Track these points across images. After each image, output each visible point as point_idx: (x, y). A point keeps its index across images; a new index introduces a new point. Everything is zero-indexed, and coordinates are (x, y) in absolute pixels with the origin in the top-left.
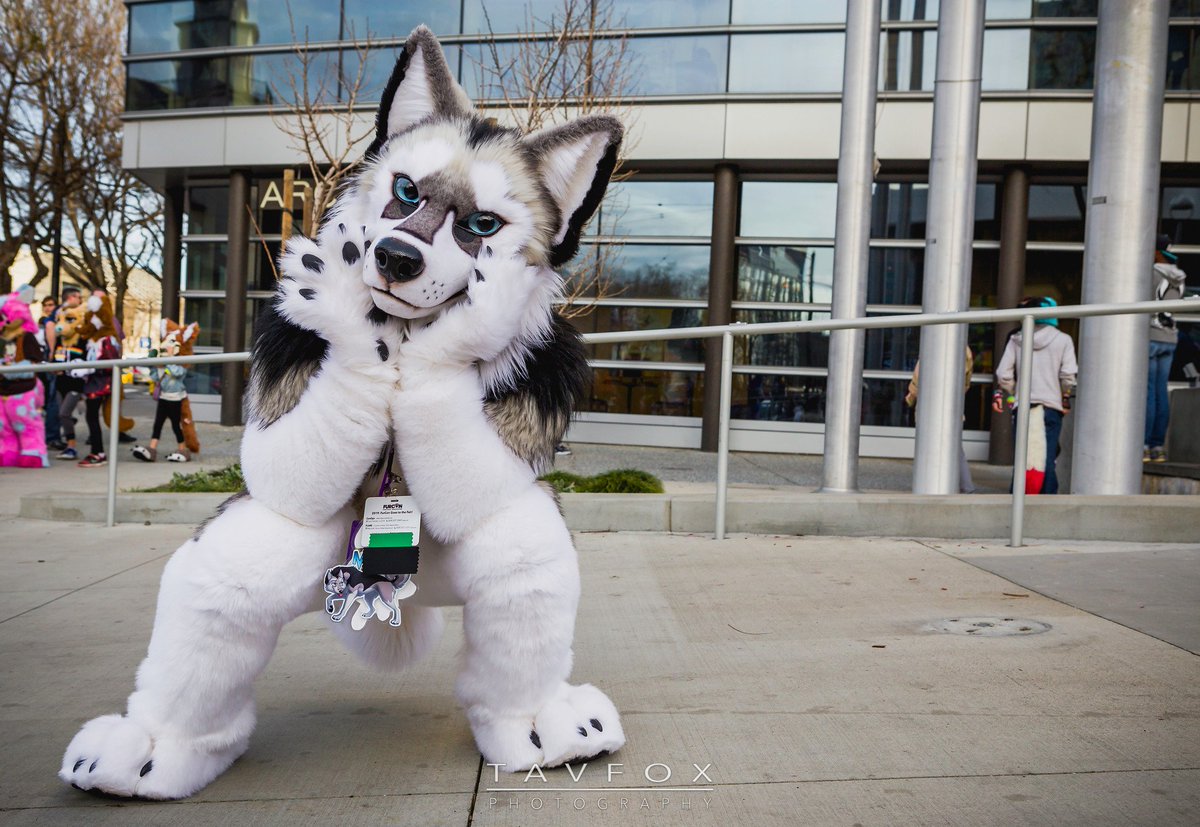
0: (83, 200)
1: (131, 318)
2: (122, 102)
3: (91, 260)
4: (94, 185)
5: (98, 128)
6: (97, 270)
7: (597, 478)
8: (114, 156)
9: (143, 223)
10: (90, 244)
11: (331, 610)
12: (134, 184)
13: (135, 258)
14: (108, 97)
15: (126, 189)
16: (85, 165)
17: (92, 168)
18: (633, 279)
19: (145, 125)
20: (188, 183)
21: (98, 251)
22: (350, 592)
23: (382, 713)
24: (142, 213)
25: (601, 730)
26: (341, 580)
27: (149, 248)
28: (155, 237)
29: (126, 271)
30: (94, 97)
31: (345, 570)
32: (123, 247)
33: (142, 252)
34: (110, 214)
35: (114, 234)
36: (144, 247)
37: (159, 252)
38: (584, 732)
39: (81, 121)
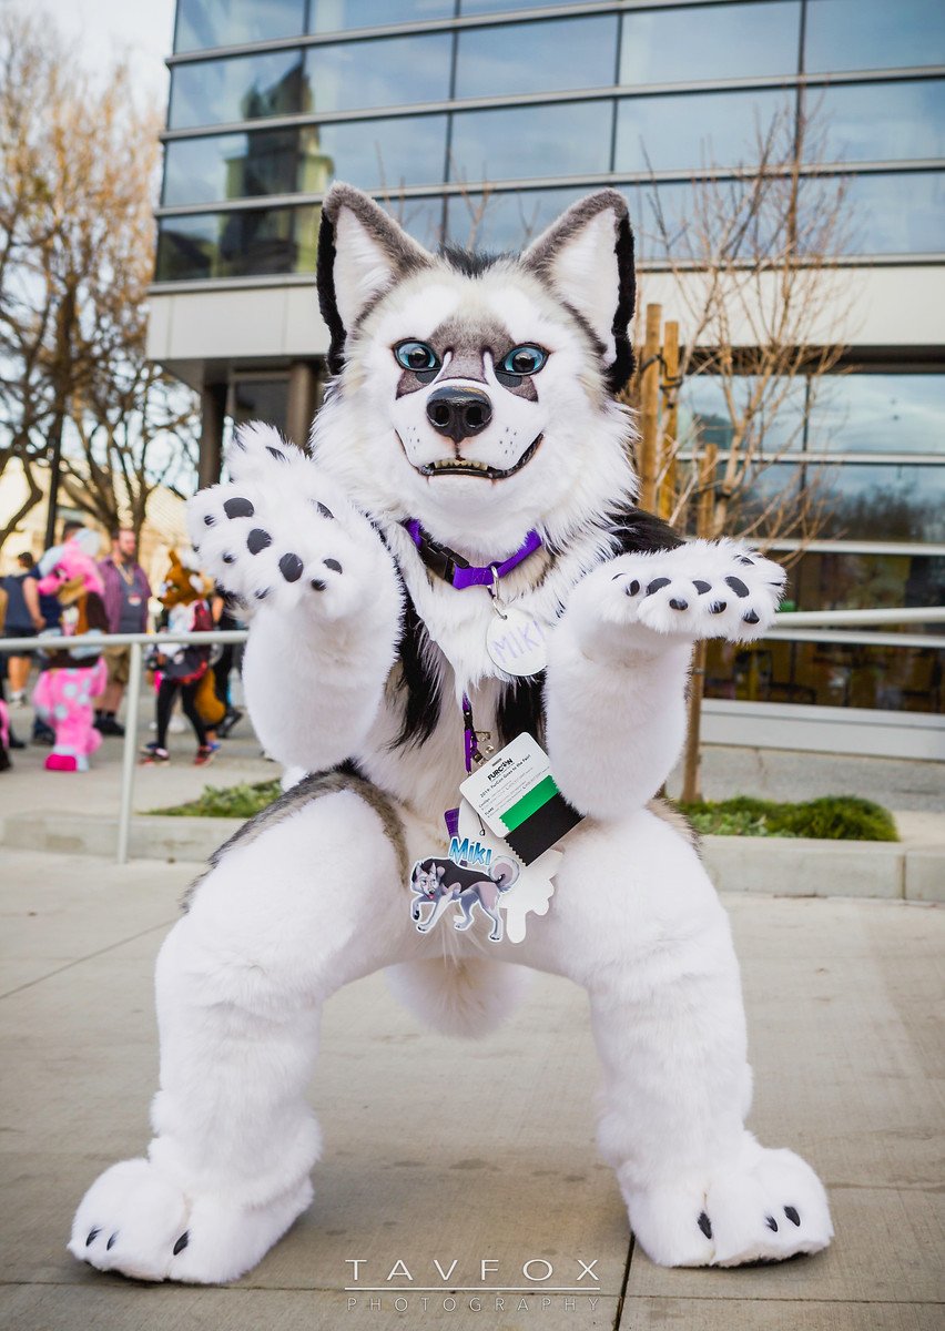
0: (93, 396)
1: (149, 554)
2: (149, 265)
3: (100, 478)
4: (108, 377)
5: (116, 301)
6: (108, 492)
7: (799, 808)
8: (134, 341)
9: (170, 428)
10: (100, 456)
11: (416, 918)
12: (160, 376)
13: (158, 475)
14: (131, 259)
15: (149, 382)
16: (97, 351)
17: (105, 355)
18: (854, 506)
19: (179, 299)
20: (233, 378)
21: (110, 465)
22: (443, 894)
23: (494, 1169)
24: (170, 413)
25: (798, 1224)
26: (433, 876)
27: (178, 460)
28: (186, 447)
29: (145, 492)
30: (113, 259)
31: (439, 863)
32: (142, 461)
33: (169, 466)
34: (126, 415)
35: (130, 443)
36: (171, 459)
37: (190, 466)
38: (773, 1226)
39: (94, 293)
